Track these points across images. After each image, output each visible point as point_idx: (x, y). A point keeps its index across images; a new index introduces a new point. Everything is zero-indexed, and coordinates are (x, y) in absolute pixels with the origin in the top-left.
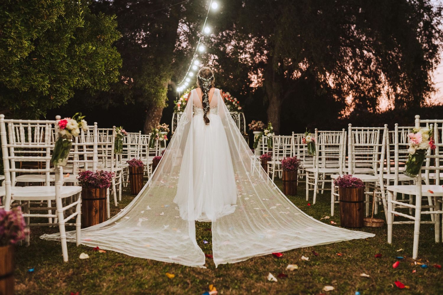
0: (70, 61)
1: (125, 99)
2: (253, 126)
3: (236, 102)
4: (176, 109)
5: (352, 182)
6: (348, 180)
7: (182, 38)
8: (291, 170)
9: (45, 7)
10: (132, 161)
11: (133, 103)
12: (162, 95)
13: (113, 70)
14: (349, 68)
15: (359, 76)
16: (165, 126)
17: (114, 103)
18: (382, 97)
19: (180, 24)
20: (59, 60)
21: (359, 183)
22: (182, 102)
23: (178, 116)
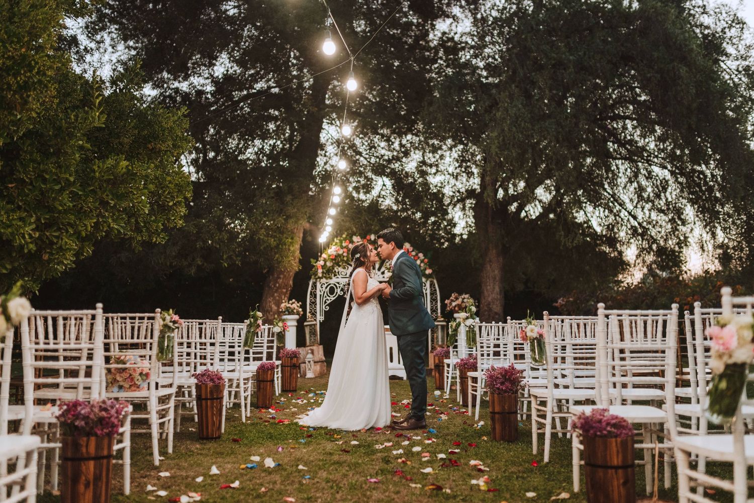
0: (80, 188)
1: (225, 257)
2: (454, 304)
3: (422, 261)
4: (316, 274)
5: (608, 424)
6: (600, 421)
7: (331, 149)
8: (505, 391)
9: (14, 88)
10: (203, 375)
11: (238, 263)
12: (289, 250)
13: (175, 204)
14: (627, 195)
15: (647, 213)
16: (295, 305)
17: (205, 264)
18: (690, 248)
19: (325, 126)
20: (57, 187)
21: (624, 427)
22: (325, 260)
23: (318, 285)
